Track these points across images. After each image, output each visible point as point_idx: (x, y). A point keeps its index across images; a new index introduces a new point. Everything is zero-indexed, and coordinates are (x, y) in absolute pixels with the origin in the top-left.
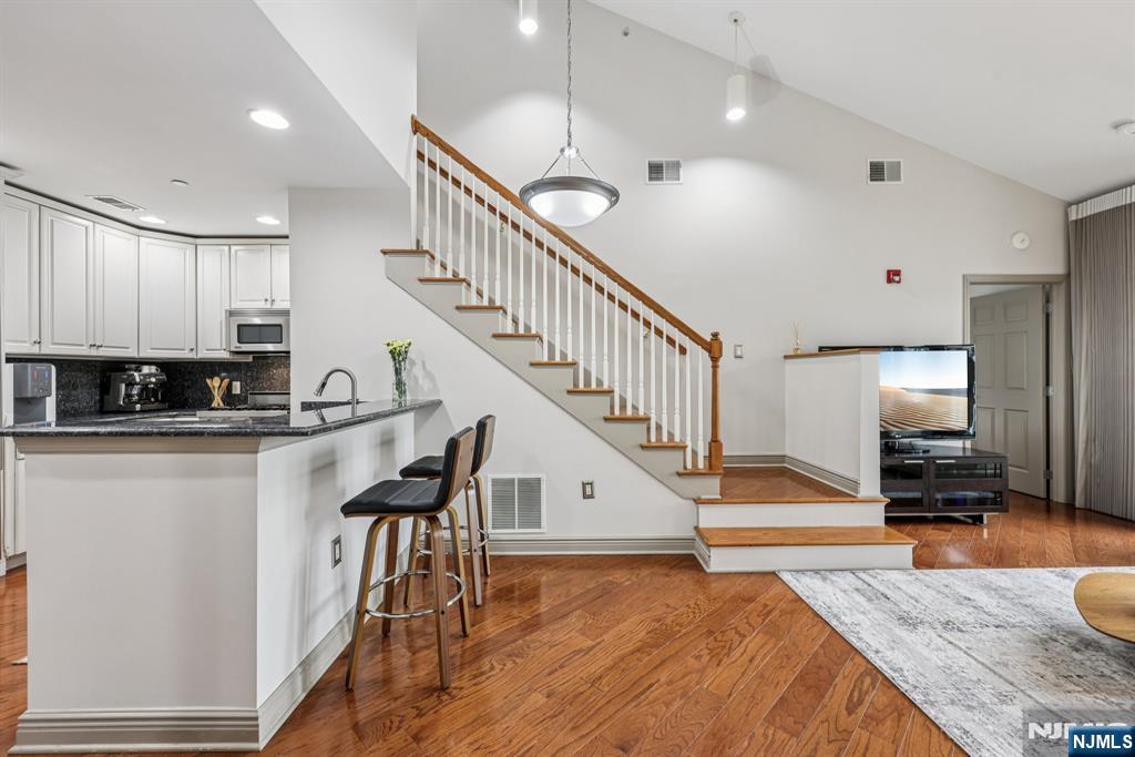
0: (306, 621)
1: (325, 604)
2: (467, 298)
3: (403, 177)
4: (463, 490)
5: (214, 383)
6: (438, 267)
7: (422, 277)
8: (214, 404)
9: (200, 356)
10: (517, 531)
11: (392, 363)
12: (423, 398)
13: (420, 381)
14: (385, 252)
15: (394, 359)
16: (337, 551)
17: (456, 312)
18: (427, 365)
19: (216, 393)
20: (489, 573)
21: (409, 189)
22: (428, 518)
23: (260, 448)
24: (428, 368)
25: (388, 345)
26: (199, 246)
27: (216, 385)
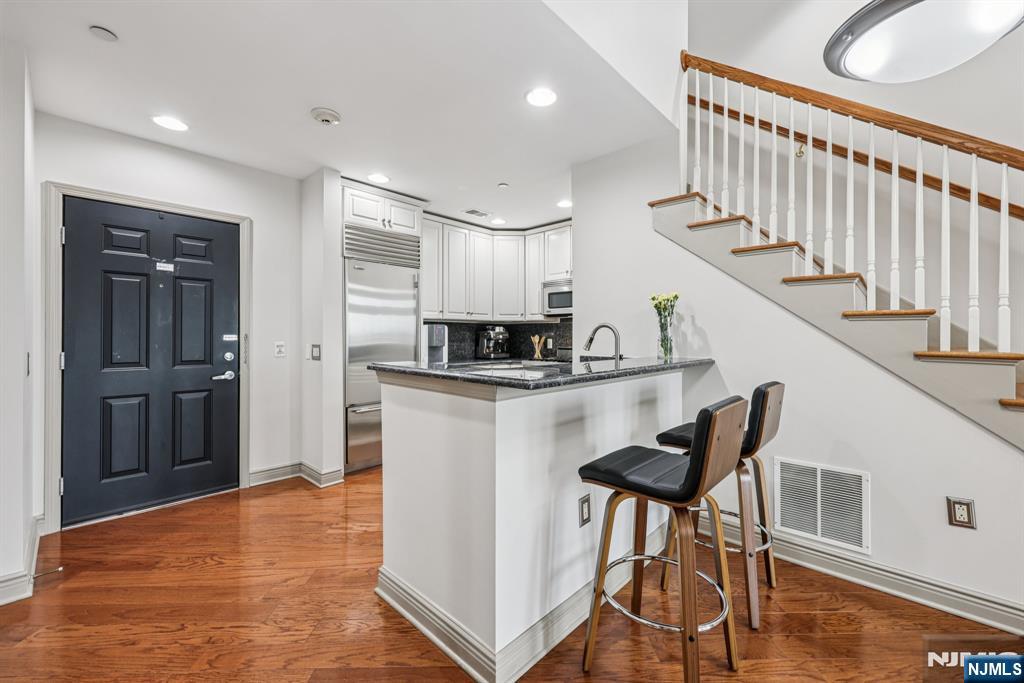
0: (550, 578)
1: (571, 563)
2: (748, 238)
3: (669, 117)
4: (734, 474)
5: (536, 339)
6: (710, 210)
7: (691, 222)
8: (536, 356)
9: (527, 319)
10: (819, 538)
11: (658, 319)
12: (692, 357)
13: (690, 338)
14: (652, 205)
15: (660, 314)
16: (586, 510)
17: (733, 256)
18: (697, 322)
19: (536, 347)
20: (774, 584)
21: (678, 131)
22: (675, 509)
23: (497, 397)
24: (699, 323)
25: (653, 299)
26: (526, 236)
27: (537, 341)
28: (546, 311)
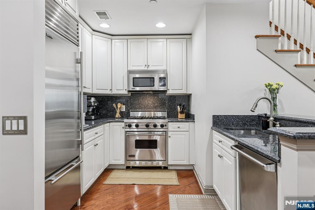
8: (117, 116)
9: (113, 93)
14: (257, 37)
19: (118, 111)
26: (112, 40)
27: (119, 107)
28: (131, 88)
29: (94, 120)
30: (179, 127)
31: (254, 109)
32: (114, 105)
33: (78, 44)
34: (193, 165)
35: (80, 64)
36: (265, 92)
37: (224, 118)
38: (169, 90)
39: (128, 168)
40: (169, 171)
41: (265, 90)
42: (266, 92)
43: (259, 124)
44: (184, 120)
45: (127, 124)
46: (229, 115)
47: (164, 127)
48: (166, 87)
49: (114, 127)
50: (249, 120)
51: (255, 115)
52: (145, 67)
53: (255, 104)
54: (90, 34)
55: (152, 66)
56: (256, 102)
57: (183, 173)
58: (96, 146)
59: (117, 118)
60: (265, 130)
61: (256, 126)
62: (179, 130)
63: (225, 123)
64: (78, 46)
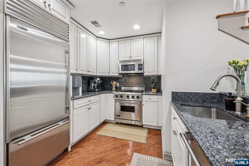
8: (113, 89)
9: (110, 75)
19: (114, 86)
26: (110, 43)
27: (114, 84)
28: (121, 72)
29: (98, 91)
30: (150, 99)
31: (215, 88)
32: (111, 82)
33: (69, 40)
34: (161, 127)
35: (68, 54)
36: (228, 70)
37: (182, 95)
38: (145, 72)
39: (117, 123)
40: (143, 129)
41: (229, 68)
42: (230, 71)
43: (221, 102)
44: (156, 93)
45: (115, 95)
46: (187, 92)
47: (139, 98)
48: (143, 71)
49: (108, 96)
50: (209, 98)
51: (216, 93)
52: (129, 58)
53: (216, 82)
54: (94, 39)
55: (134, 57)
56: (218, 80)
57: (153, 132)
58: (89, 109)
59: (113, 91)
60: (229, 110)
61: (218, 104)
62: (150, 100)
63: (183, 99)
64: (69, 42)
